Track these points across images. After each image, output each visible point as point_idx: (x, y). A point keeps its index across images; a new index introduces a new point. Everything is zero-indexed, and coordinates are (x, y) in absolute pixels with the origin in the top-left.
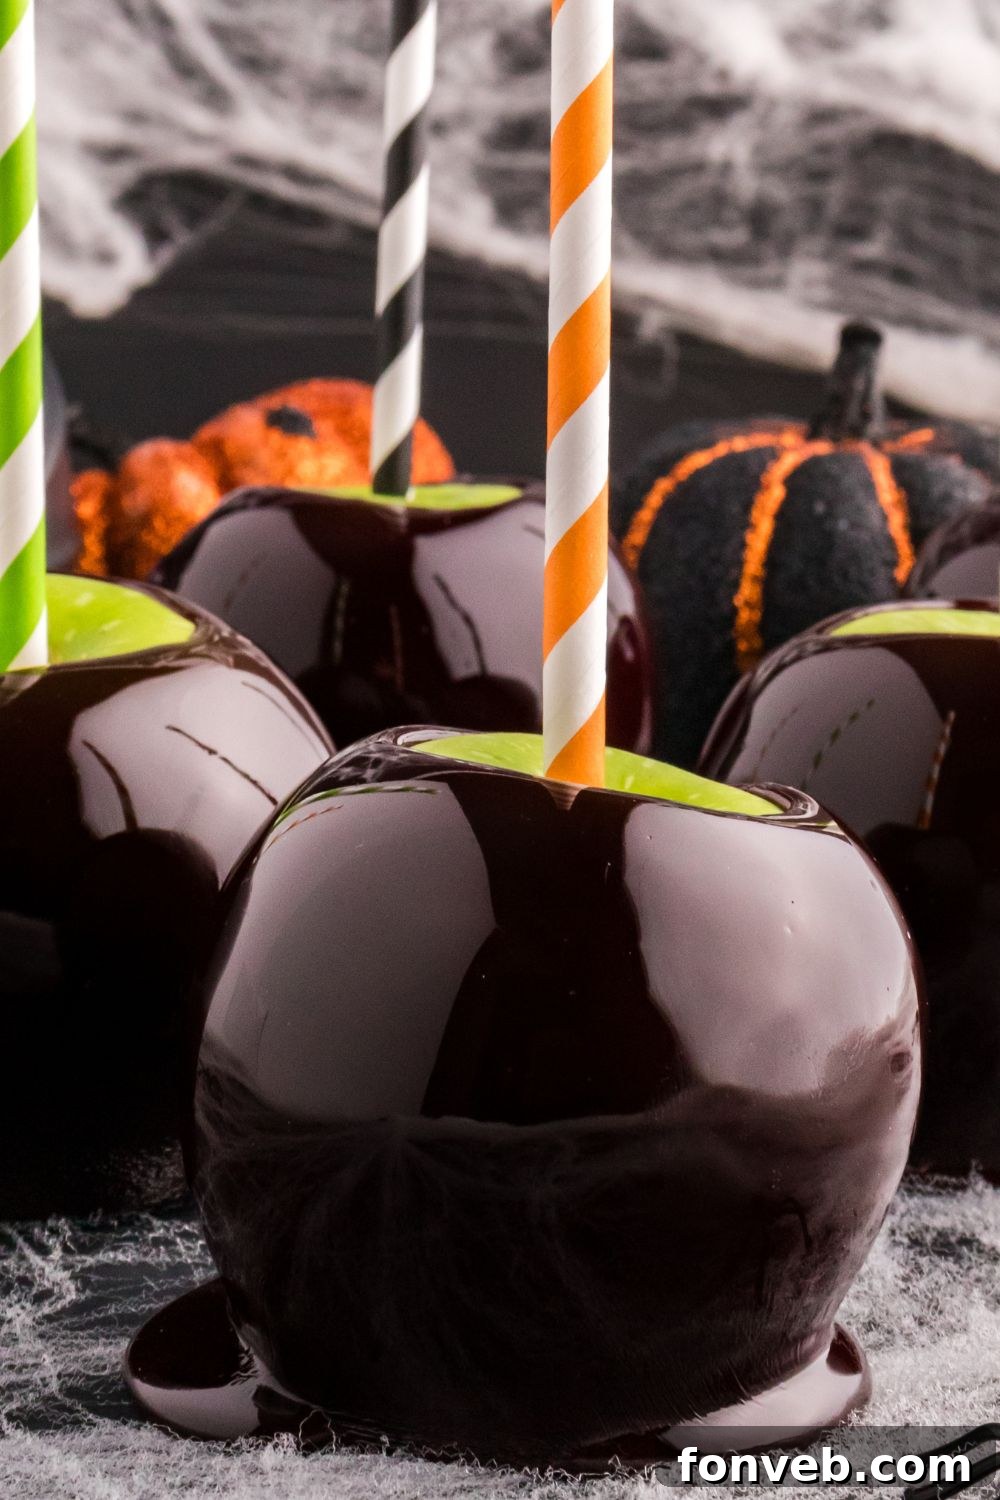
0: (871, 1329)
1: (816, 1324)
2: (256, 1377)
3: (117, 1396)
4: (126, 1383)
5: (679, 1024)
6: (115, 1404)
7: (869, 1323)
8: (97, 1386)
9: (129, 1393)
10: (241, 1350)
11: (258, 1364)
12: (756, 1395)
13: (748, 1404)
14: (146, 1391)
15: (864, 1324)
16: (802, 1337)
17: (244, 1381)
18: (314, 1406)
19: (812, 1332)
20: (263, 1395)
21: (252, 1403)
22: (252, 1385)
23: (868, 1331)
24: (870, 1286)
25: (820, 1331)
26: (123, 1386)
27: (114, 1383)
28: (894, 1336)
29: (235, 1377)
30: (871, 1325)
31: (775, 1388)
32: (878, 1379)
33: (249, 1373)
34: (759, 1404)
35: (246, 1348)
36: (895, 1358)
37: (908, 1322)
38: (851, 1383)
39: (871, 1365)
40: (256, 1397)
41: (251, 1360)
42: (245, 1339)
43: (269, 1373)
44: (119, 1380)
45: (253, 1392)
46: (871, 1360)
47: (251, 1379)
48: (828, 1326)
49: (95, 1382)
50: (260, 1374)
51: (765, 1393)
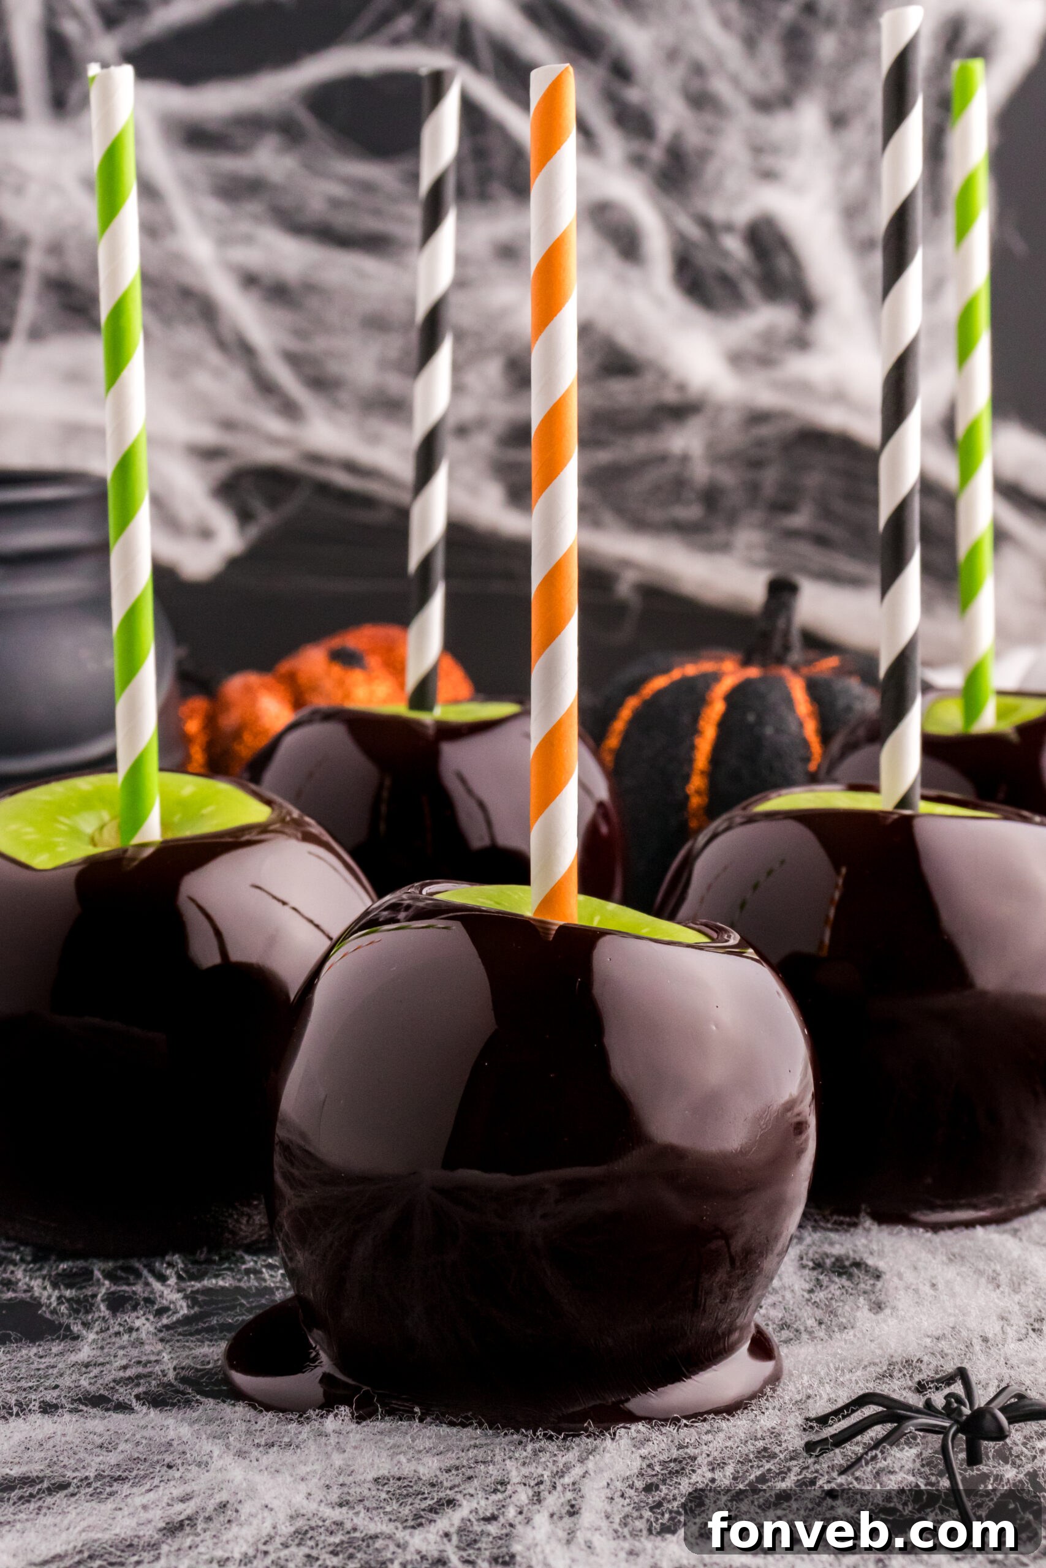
0: (783, 1328)
1: (739, 1322)
2: (321, 1366)
3: (218, 1383)
4: (225, 1374)
5: (632, 1098)
6: (216, 1388)
7: (782, 1325)
8: (203, 1376)
9: (228, 1381)
10: (311, 1347)
11: (324, 1357)
12: (694, 1375)
13: (689, 1381)
14: (240, 1379)
15: (778, 1325)
16: (730, 1331)
17: (312, 1369)
18: (364, 1387)
19: (735, 1330)
20: (327, 1380)
21: (319, 1385)
22: (319, 1372)
23: (781, 1329)
24: (783, 1297)
25: (743, 1328)
26: (223, 1376)
27: (216, 1374)
28: (800, 1333)
29: (306, 1367)
30: (784, 1326)
31: (708, 1370)
32: (787, 1364)
33: (316, 1364)
34: (696, 1381)
35: (314, 1346)
36: (801, 1348)
37: (811, 1322)
38: (767, 1368)
39: (782, 1354)
40: (321, 1381)
41: (318, 1354)
42: (313, 1339)
43: (331, 1363)
44: (220, 1371)
45: (319, 1378)
46: (783, 1351)
47: (318, 1368)
48: (750, 1323)
49: (202, 1373)
50: (325, 1364)
51: (701, 1373)
